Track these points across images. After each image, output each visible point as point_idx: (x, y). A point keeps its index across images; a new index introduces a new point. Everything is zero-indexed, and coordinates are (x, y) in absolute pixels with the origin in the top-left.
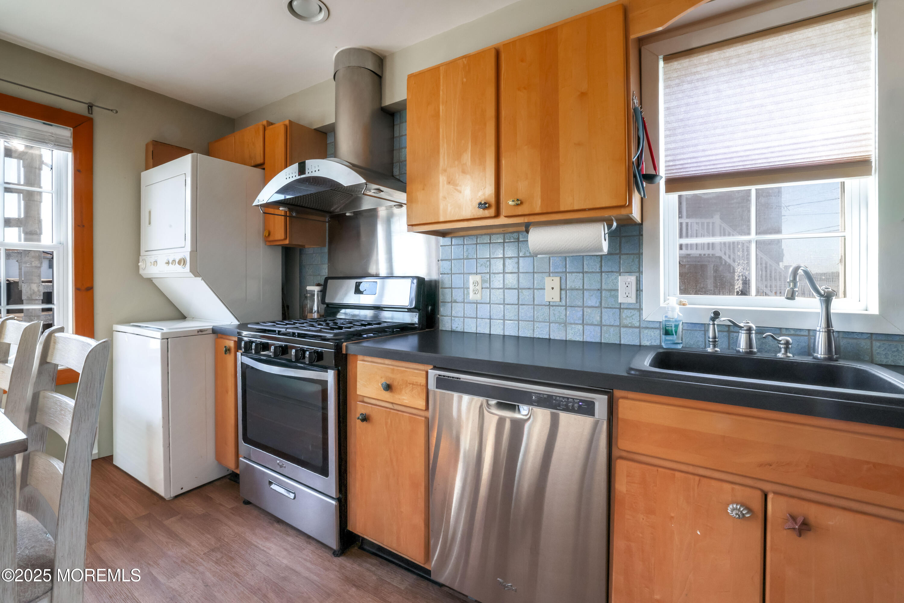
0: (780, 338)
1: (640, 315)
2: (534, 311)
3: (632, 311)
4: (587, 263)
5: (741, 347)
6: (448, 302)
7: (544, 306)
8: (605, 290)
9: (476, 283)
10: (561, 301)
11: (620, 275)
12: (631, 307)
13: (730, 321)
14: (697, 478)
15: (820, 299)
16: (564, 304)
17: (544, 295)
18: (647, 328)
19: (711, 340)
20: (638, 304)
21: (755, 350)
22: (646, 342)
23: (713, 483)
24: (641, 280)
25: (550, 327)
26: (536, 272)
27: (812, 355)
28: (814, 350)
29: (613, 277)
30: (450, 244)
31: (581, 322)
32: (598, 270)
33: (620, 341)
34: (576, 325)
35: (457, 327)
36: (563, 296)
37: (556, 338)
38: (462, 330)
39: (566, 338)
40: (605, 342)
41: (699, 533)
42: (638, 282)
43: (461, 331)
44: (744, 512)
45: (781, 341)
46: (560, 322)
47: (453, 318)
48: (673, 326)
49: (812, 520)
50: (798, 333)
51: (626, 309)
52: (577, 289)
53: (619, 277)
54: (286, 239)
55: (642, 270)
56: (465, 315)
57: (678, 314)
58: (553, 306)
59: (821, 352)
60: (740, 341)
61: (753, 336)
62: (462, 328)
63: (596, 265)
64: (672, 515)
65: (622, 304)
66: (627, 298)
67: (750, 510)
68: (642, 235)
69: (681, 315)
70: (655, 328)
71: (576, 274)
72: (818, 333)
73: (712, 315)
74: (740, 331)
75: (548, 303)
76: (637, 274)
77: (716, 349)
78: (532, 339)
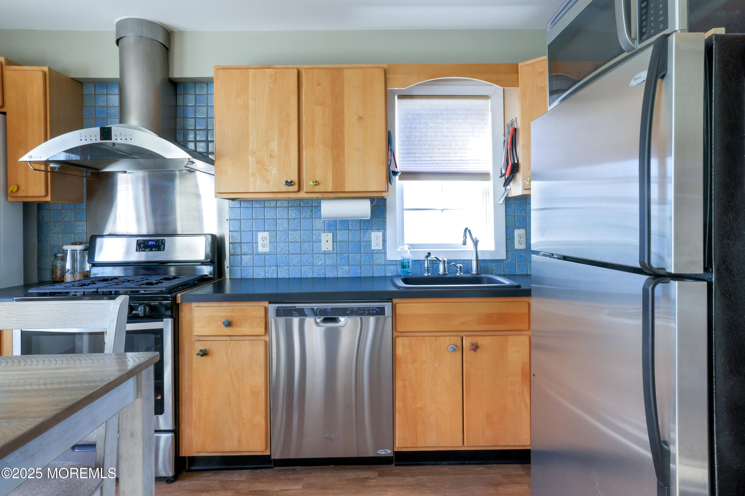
0: (458, 265)
1: (385, 256)
2: (313, 258)
3: (380, 254)
4: (351, 223)
5: (441, 272)
6: (238, 255)
7: (321, 254)
8: (363, 241)
9: (264, 239)
10: (333, 250)
11: (372, 232)
12: (380, 252)
13: (436, 257)
14: (435, 338)
15: (473, 244)
16: (336, 252)
17: (320, 246)
18: (389, 265)
19: (426, 269)
20: (384, 250)
21: (447, 273)
22: (389, 274)
23: (442, 338)
24: (385, 234)
25: (325, 269)
26: (314, 230)
27: (471, 273)
28: (472, 270)
29: (368, 233)
30: (239, 206)
31: (347, 264)
32: (358, 228)
33: (373, 275)
34: (344, 266)
35: (247, 275)
36: (335, 246)
37: (330, 277)
38: (252, 277)
39: (337, 276)
40: (364, 276)
41: (436, 365)
42: (384, 236)
43: (250, 278)
44: (455, 348)
45: (458, 267)
46: (333, 265)
47: (242, 268)
48: (406, 262)
49: (479, 344)
50: (464, 262)
51: (377, 253)
52: (344, 242)
53: (372, 233)
54: (46, 195)
55: (386, 228)
56: (254, 265)
57: (409, 255)
58: (327, 254)
59: (474, 271)
60: (440, 269)
61: (446, 265)
62: (252, 275)
63: (357, 225)
64: (424, 359)
65: (374, 251)
66: (377, 246)
67: (457, 347)
68: (386, 206)
69: (410, 255)
70: (394, 265)
71: (343, 231)
72: (473, 261)
73: (427, 255)
74: (440, 263)
75: (324, 252)
76: (383, 231)
77: (429, 274)
78: (313, 279)
